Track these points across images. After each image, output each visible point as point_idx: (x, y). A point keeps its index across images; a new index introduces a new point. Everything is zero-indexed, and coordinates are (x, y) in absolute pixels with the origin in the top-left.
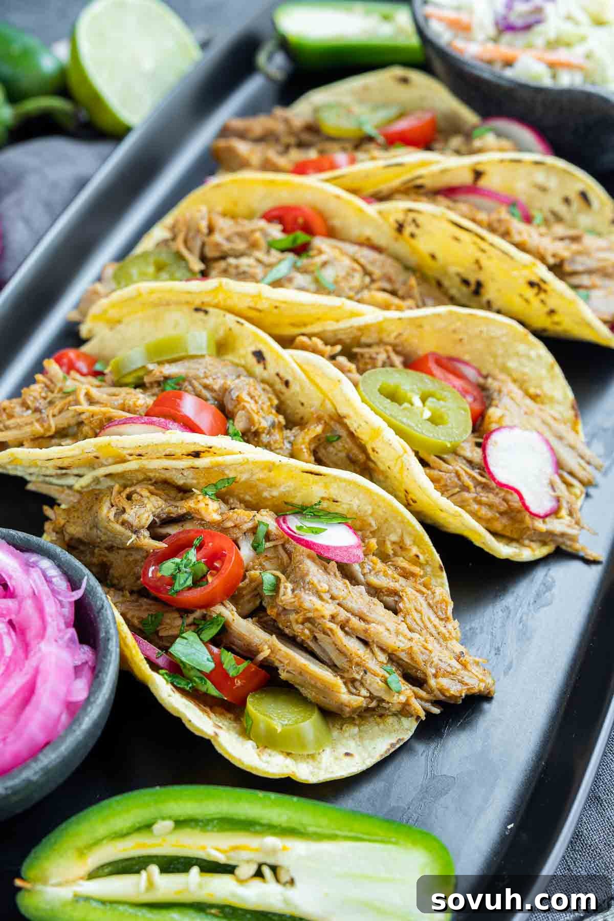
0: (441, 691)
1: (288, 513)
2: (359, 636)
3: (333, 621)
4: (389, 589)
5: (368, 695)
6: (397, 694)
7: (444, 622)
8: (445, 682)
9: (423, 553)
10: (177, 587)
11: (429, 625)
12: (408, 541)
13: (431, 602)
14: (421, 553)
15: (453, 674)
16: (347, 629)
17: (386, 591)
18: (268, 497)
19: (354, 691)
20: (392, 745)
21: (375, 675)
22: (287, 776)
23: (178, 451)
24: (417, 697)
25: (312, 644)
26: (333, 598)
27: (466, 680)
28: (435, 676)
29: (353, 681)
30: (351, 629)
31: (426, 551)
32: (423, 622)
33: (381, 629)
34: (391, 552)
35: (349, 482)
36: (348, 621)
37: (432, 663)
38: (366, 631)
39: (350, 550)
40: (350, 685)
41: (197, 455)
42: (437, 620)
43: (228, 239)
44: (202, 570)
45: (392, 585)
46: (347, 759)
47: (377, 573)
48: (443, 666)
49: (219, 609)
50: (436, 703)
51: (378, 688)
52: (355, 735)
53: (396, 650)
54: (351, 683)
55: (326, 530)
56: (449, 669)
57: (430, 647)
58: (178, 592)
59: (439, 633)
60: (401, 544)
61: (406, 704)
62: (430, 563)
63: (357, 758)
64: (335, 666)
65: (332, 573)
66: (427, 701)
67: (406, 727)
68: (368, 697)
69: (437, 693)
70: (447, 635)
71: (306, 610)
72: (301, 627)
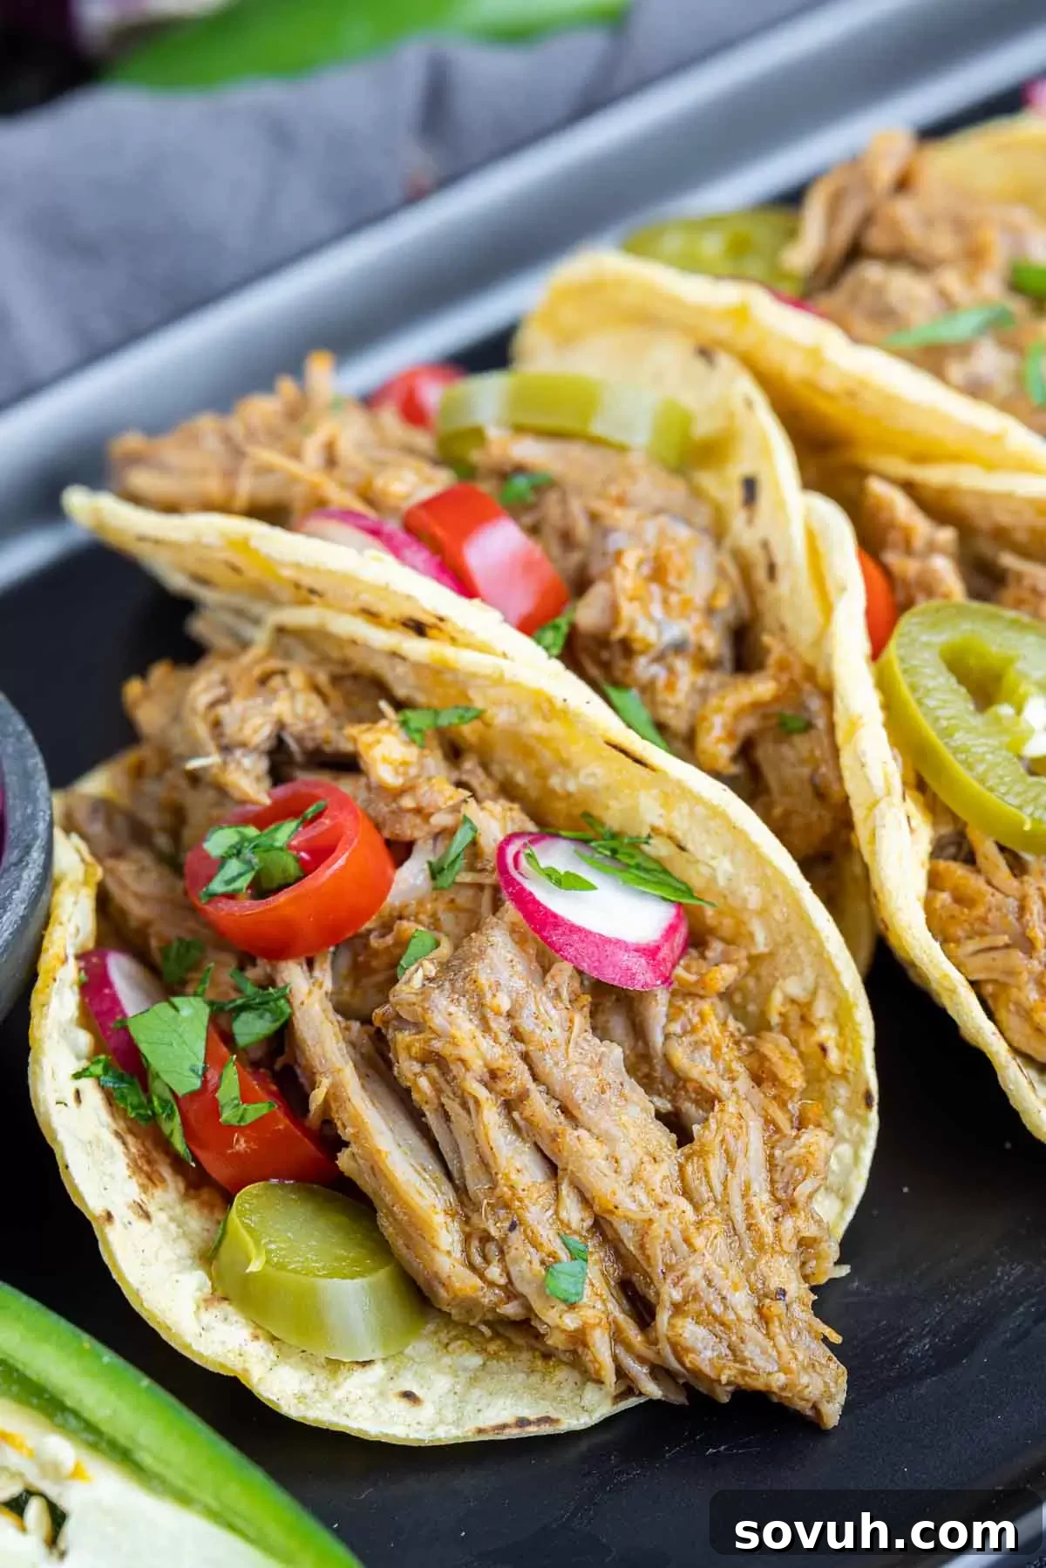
0: (678, 1350)
1: (564, 833)
2: (540, 1144)
3: (490, 1083)
4: (701, 1088)
5: (502, 1281)
6: (563, 1307)
7: (778, 1209)
8: (691, 1332)
9: (842, 1048)
10: (217, 886)
11: (736, 1199)
12: (821, 1009)
13: (777, 1152)
14: (838, 1046)
15: (723, 1324)
16: (516, 1115)
17: (695, 1091)
18: (558, 789)
19: (478, 1260)
20: (522, 1422)
21: (536, 1245)
22: (232, 1375)
23: (387, 609)
24: (617, 1337)
25: (432, 1119)
26: (516, 1034)
27: (749, 1351)
28: (678, 1309)
29: (486, 1238)
30: (526, 1119)
31: (850, 1045)
32: (725, 1185)
33: (592, 1147)
34: (775, 1019)
35: (716, 813)
36: (523, 1096)
37: (683, 1275)
38: (554, 1137)
39: (609, 948)
40: (475, 1243)
41: (419, 628)
42: (766, 1197)
43: (929, 222)
44: (284, 871)
45: (713, 1082)
46: (404, 1404)
47: (697, 1045)
48: (710, 1296)
49: (293, 974)
50: (659, 1372)
51: (528, 1275)
52: (465, 1369)
53: (611, 1212)
54: (479, 1242)
55: (593, 888)
56: (717, 1308)
57: (699, 1242)
58: (213, 897)
59: (749, 1227)
60: (805, 1010)
61: (579, 1339)
62: (851, 1076)
63: (427, 1412)
64: (466, 1191)
65: (551, 986)
66: (642, 1360)
67: (585, 1402)
68: (499, 1286)
69: (667, 1350)
70: (769, 1239)
71: (433, 1032)
72: (417, 1067)
